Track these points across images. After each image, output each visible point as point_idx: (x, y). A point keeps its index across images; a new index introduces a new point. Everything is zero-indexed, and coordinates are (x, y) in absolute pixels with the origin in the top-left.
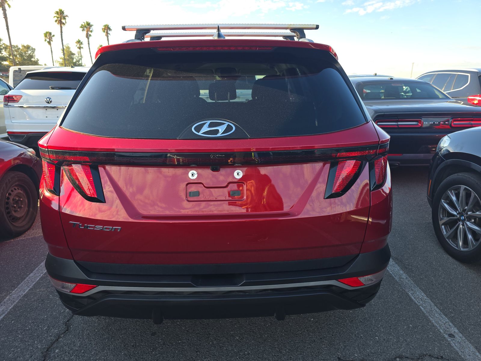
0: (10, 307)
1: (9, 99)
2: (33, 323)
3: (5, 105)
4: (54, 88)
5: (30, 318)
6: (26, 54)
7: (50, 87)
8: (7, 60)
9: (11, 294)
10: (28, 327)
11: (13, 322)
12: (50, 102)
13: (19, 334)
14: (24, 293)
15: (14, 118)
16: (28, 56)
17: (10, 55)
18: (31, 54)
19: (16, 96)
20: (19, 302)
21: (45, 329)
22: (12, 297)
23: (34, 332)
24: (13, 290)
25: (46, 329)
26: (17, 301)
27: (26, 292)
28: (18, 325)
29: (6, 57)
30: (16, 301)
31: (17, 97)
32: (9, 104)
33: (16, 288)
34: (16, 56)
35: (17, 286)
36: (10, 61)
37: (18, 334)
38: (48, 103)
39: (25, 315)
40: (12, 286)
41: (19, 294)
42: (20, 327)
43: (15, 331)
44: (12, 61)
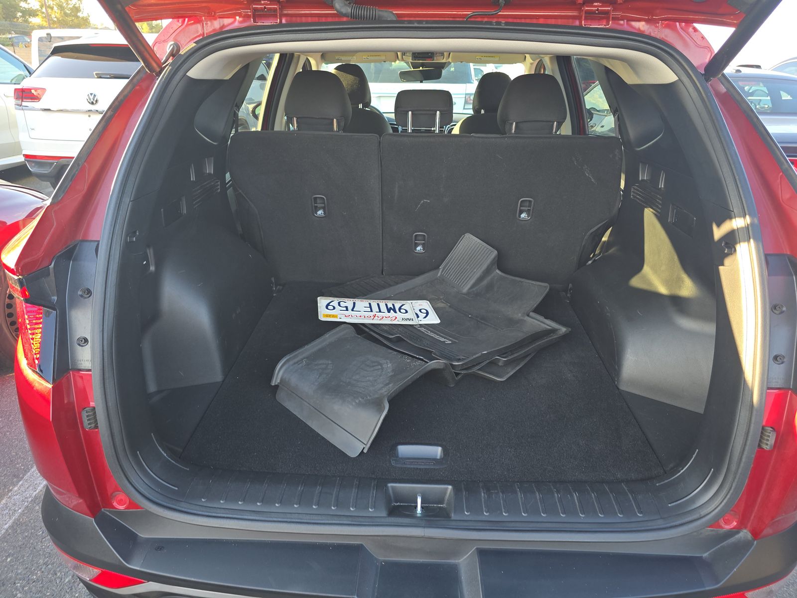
0: (6, 524)
1: (25, 95)
2: (46, 564)
3: (18, 105)
4: (102, 76)
5: (41, 552)
6: (67, 4)
7: (94, 73)
8: (37, 15)
9: (10, 494)
10: (37, 574)
11: (9, 560)
12: (95, 102)
13: (19, 590)
14: (35, 493)
15: (33, 129)
16: (71, 9)
17: (42, 7)
18: (77, 5)
19: (36, 89)
20: (23, 514)
21: (67, 580)
22: (12, 501)
23: (46, 586)
24: (15, 485)
25: (69, 581)
26: (20, 511)
27: (37, 491)
28: (17, 569)
29: (35, 10)
30: (18, 510)
31: (39, 91)
32: (24, 104)
33: (20, 481)
34: (52, 8)
35: (24, 475)
36: (43, 18)
37: (17, 589)
38: (92, 103)
39: (32, 544)
40: (14, 476)
41: (24, 494)
42: (20, 574)
43: (10, 581)
44: (45, 17)
